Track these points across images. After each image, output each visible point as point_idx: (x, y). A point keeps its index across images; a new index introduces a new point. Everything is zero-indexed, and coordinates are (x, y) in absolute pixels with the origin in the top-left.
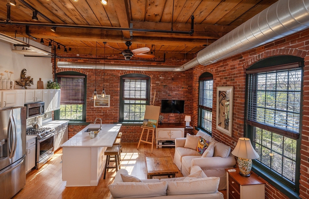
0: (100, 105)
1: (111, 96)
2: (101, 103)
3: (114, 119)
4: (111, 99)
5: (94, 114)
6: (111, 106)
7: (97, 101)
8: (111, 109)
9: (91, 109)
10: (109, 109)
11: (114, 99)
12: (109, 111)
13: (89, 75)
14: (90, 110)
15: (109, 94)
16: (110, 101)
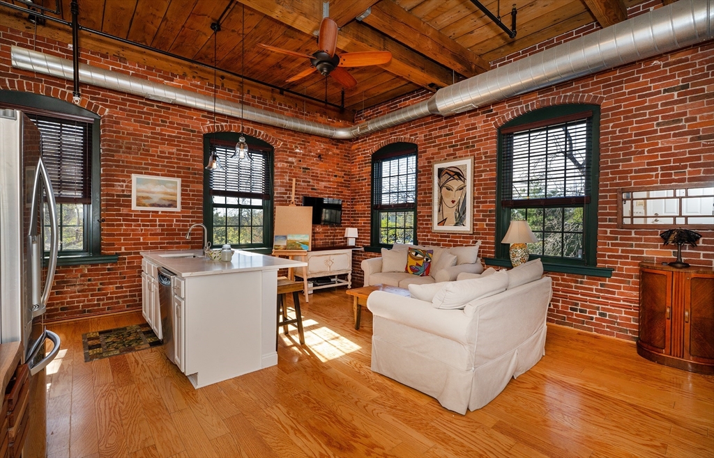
0: (153, 205)
1: (182, 181)
2: (155, 200)
3: (194, 243)
4: (182, 190)
5: (133, 230)
6: (183, 208)
7: (140, 194)
8: (183, 217)
9: (121, 215)
10: (179, 217)
11: (190, 191)
12: (177, 221)
13: (109, 116)
14: (120, 220)
15: (178, 177)
16: (182, 195)
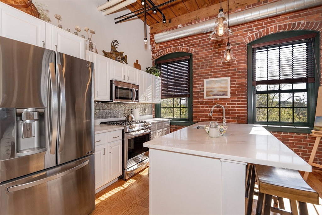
0: (214, 95)
1: (231, 78)
2: (215, 92)
3: (239, 118)
4: (231, 84)
5: (205, 110)
6: (232, 96)
7: (208, 90)
8: (232, 101)
9: (199, 102)
10: (229, 101)
11: (237, 84)
12: (228, 104)
13: (195, 52)
14: (199, 104)
15: (228, 76)
16: (231, 87)
